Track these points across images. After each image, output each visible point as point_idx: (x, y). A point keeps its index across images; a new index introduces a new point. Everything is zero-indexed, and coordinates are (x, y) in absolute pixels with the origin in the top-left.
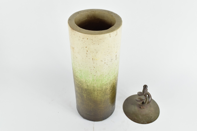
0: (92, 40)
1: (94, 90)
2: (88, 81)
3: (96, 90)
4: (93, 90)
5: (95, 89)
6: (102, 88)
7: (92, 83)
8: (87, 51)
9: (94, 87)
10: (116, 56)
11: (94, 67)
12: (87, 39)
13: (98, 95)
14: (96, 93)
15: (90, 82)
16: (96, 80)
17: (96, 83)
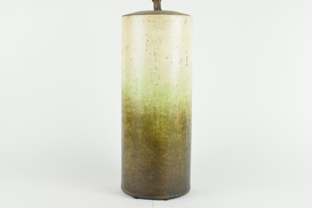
0: (155, 22)
1: (155, 117)
2: (147, 96)
3: (159, 116)
4: (153, 116)
5: (157, 114)
6: (167, 112)
7: (152, 101)
8: (148, 41)
9: (155, 108)
10: (187, 58)
11: (157, 69)
12: (149, 21)
13: (161, 128)
14: (158, 122)
15: (150, 99)
16: (158, 95)
17: (158, 100)
